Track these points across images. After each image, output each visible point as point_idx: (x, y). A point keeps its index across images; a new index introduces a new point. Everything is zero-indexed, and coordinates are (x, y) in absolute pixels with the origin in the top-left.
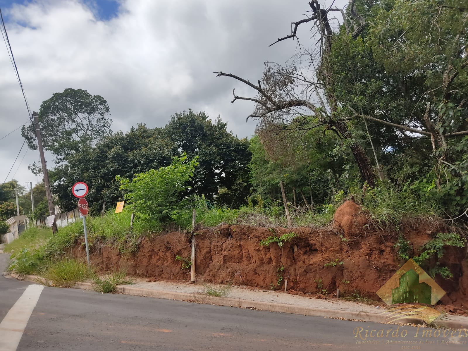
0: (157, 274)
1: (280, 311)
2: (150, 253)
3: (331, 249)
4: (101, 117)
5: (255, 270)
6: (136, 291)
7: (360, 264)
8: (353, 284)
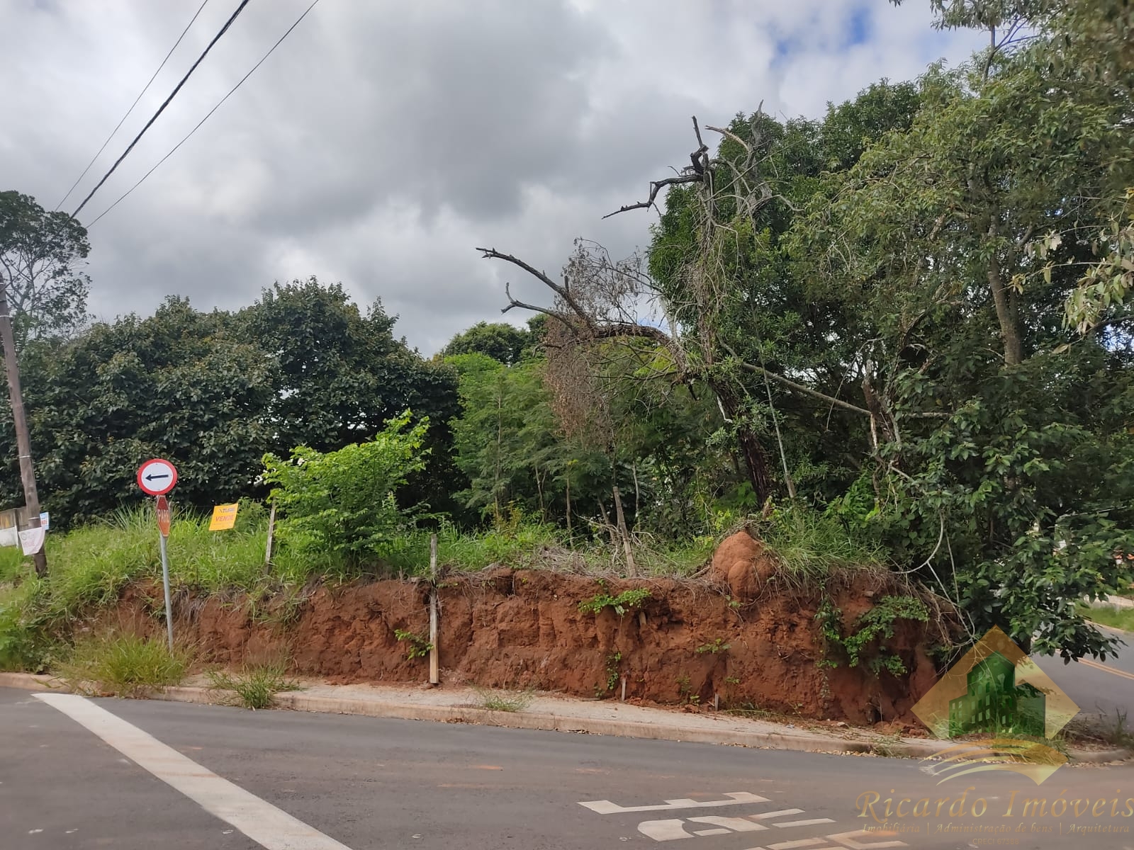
0: (346, 669)
2: (331, 623)
3: (709, 620)
5: (565, 659)
7: (757, 648)
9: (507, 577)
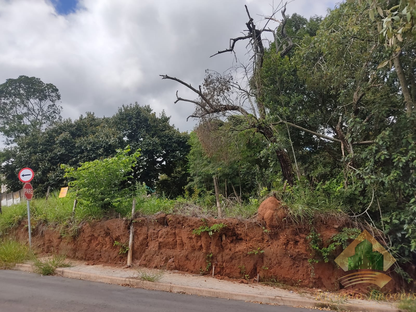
0: (95, 258)
1: (208, 295)
2: (90, 238)
3: (255, 238)
4: (52, 103)
5: (187, 256)
6: (75, 274)
7: (278, 252)
8: (272, 270)
9: (163, 218)
